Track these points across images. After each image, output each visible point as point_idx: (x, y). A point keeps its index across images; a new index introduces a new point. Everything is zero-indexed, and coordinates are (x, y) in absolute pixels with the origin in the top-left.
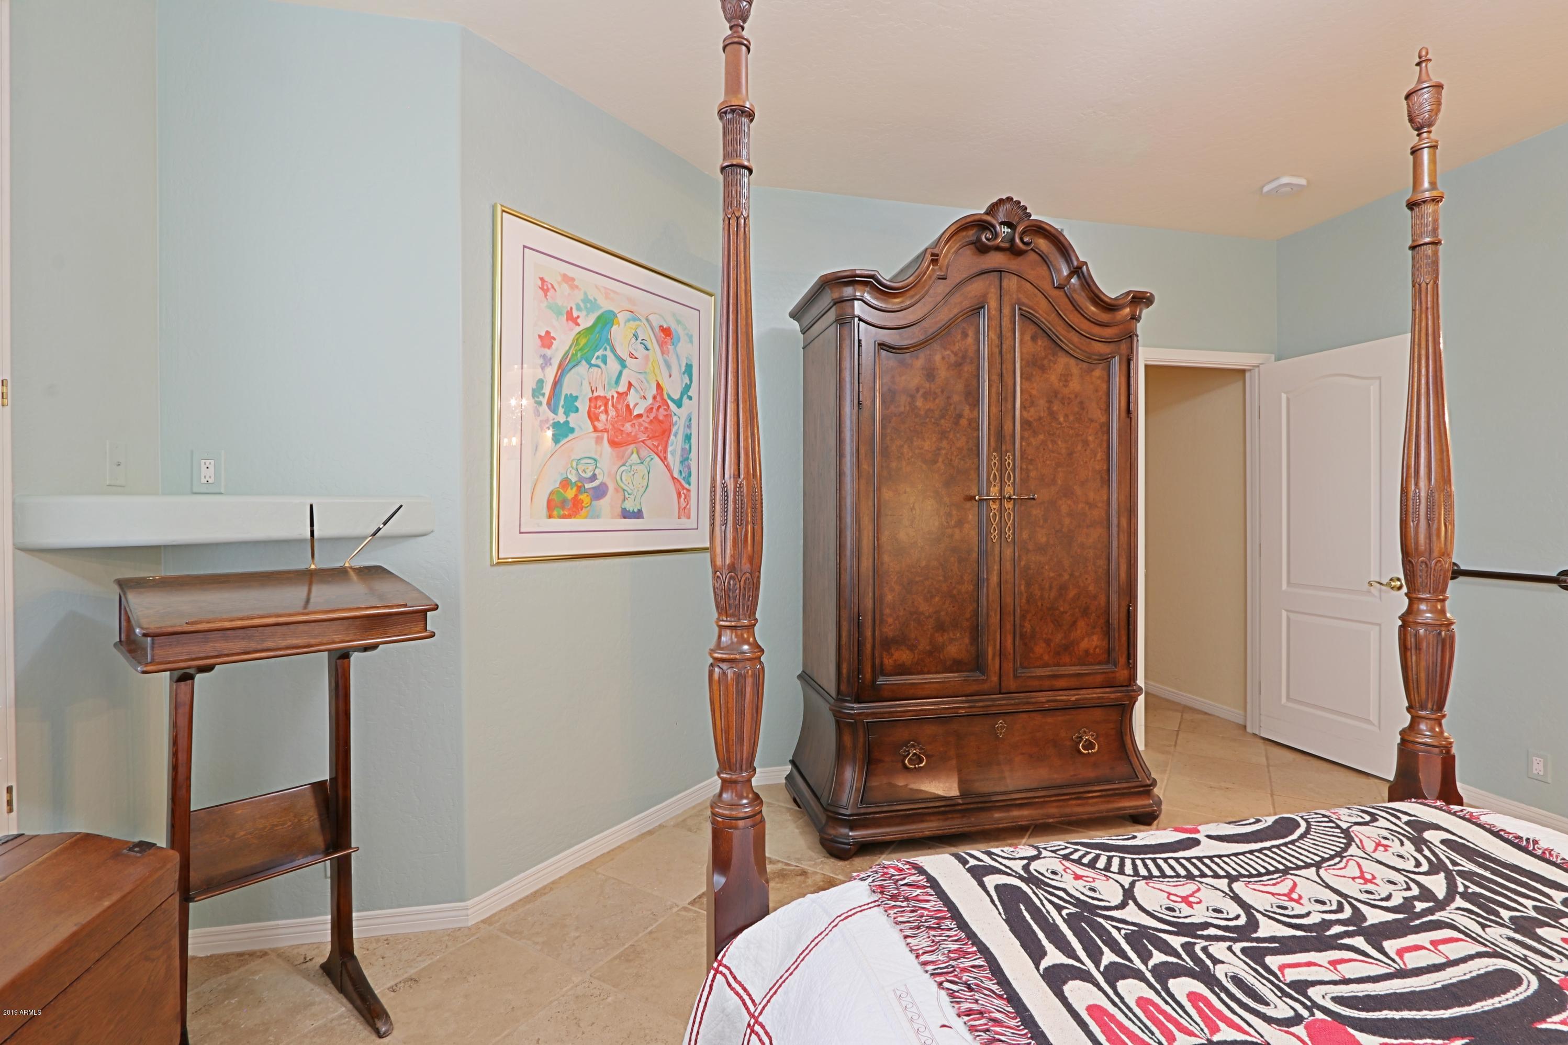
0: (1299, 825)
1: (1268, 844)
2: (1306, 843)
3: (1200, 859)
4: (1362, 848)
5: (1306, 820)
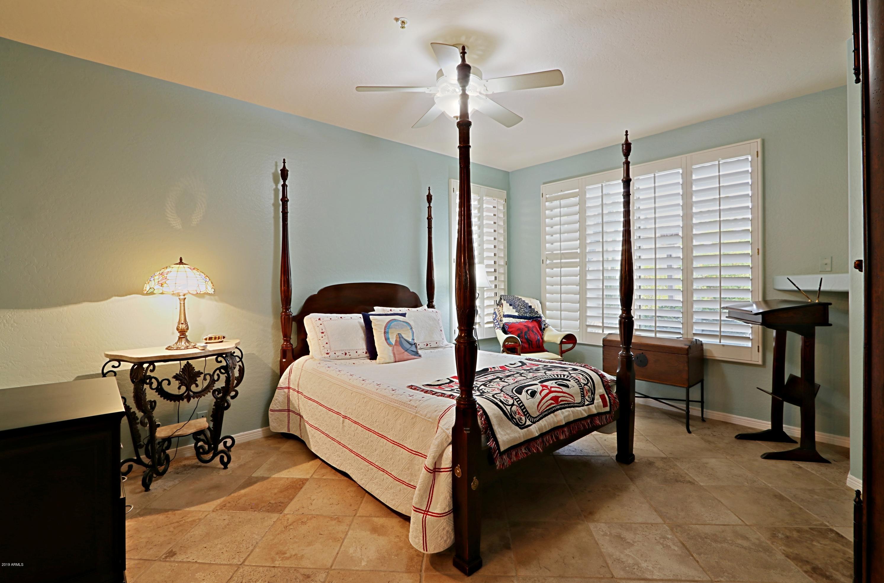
0: (515, 391)
1: (523, 385)
2: (512, 388)
3: (538, 379)
4: (498, 389)
5: (514, 393)
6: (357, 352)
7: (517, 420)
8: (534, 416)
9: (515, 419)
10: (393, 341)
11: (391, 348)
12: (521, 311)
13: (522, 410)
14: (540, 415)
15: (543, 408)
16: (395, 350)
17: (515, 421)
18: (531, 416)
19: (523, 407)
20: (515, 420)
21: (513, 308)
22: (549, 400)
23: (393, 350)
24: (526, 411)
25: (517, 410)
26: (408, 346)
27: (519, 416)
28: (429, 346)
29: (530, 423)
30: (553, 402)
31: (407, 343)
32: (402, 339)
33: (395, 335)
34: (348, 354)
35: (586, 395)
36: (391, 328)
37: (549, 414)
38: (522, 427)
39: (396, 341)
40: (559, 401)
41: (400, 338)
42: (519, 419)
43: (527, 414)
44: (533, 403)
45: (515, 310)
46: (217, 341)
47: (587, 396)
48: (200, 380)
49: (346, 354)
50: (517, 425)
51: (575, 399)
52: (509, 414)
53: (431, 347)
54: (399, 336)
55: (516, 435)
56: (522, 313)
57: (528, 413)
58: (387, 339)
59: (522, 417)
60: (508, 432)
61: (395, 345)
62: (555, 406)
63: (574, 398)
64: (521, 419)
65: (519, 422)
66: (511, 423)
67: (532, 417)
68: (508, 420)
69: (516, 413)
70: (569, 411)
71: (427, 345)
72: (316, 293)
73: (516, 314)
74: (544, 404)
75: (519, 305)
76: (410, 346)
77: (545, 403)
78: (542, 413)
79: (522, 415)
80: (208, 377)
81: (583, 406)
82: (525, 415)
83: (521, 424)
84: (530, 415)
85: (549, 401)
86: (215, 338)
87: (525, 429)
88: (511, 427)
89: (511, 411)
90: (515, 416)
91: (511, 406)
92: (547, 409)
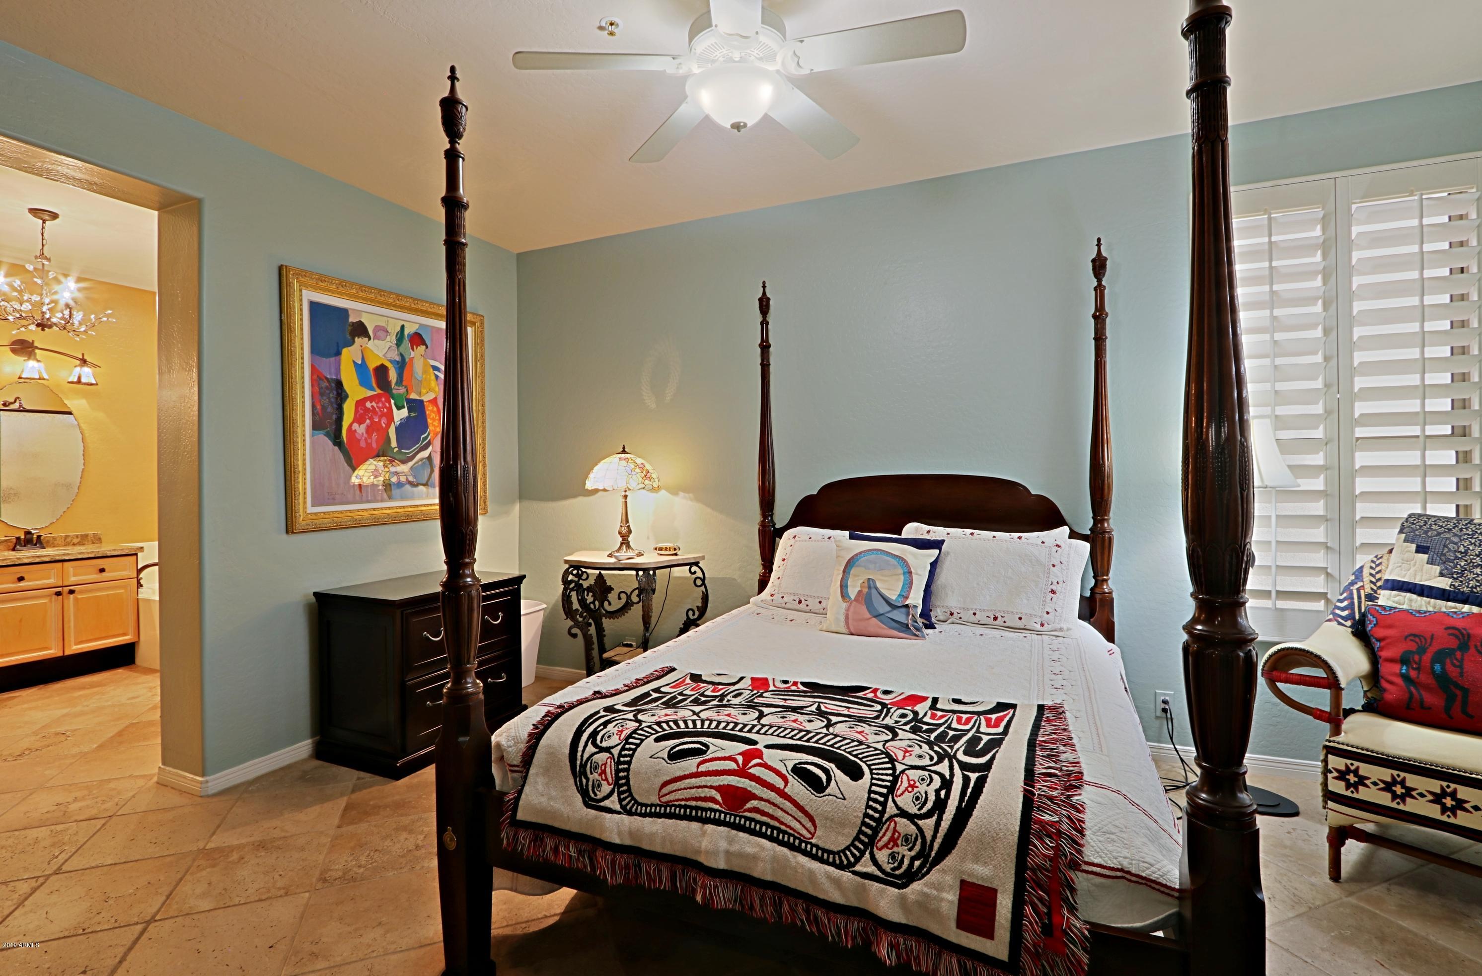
6: (820, 602)
7: (590, 783)
8: (640, 801)
9: (588, 779)
10: (853, 592)
11: (844, 605)
12: (1471, 576)
13: (618, 771)
14: (658, 805)
15: (678, 795)
16: (852, 609)
17: (584, 784)
18: (631, 795)
19: (626, 766)
20: (584, 781)
21: (1431, 562)
22: (711, 787)
23: (848, 610)
24: (627, 778)
25: (605, 764)
26: (883, 608)
27: (599, 778)
28: (1000, 621)
29: (617, 807)
30: (718, 797)
31: (882, 599)
32: (874, 591)
33: (861, 581)
34: (803, 601)
35: (886, 846)
36: (858, 566)
37: (689, 818)
38: (590, 802)
39: (860, 592)
40: (748, 805)
41: (869, 588)
42: (596, 784)
43: (623, 785)
44: (657, 771)
45: (1437, 569)
46: (668, 552)
47: (886, 852)
48: (612, 596)
49: (800, 602)
50: (584, 792)
51: (818, 833)
52: (578, 762)
53: (1006, 625)
54: (870, 584)
55: (565, 810)
56: (1472, 584)
57: (628, 784)
58: (843, 587)
59: (604, 783)
60: (554, 793)
61: (856, 600)
62: (715, 811)
63: (815, 827)
64: (599, 785)
65: (590, 789)
66: (572, 781)
67: (633, 798)
68: (569, 772)
69: (596, 768)
70: (763, 848)
71: (995, 619)
72: (815, 493)
73: (1444, 583)
74: (685, 789)
75: (1466, 553)
76: (888, 608)
77: (690, 788)
78: (666, 805)
79: (606, 779)
80: (623, 596)
81: (841, 867)
82: (617, 784)
83: (593, 796)
84: (629, 790)
85: (707, 790)
86: (666, 549)
87: (593, 812)
88: (565, 789)
89: (588, 759)
90: (592, 773)
91: (597, 750)
92: (688, 803)
